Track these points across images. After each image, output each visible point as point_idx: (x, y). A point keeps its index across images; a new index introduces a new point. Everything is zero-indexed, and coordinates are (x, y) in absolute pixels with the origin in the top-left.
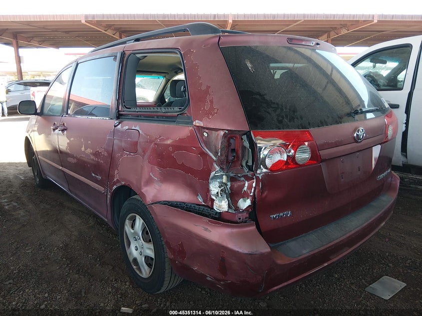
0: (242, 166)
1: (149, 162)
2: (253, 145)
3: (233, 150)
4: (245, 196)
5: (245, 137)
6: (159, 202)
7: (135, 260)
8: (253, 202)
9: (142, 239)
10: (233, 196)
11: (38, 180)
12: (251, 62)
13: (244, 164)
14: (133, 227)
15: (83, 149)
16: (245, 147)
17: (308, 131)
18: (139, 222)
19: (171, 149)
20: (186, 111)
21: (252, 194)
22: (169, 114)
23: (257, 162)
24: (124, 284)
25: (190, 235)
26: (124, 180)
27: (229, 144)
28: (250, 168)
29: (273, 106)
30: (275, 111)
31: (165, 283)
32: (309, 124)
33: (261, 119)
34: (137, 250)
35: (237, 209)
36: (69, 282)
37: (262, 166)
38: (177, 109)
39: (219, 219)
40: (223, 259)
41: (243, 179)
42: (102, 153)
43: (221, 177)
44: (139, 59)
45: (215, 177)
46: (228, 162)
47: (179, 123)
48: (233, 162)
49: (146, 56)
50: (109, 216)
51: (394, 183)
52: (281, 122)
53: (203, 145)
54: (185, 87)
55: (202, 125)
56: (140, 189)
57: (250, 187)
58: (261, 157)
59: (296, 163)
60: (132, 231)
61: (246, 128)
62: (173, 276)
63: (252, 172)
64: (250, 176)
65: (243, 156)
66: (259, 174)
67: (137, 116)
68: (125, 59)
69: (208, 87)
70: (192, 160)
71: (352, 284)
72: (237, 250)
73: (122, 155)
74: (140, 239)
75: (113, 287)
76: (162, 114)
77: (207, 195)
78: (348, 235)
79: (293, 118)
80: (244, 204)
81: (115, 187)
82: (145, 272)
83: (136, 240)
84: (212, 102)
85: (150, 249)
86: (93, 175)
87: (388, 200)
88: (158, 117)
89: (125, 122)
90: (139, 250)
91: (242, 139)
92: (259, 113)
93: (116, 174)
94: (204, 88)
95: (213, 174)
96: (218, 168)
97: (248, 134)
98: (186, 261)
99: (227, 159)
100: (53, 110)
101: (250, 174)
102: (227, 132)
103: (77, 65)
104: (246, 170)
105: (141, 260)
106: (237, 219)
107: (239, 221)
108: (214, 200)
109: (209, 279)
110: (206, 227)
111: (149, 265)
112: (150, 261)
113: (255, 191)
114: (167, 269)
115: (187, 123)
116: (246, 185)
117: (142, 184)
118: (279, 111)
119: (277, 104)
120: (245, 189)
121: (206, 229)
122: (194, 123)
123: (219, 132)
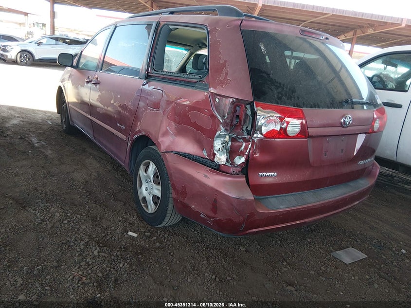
0: (243, 130)
1: (168, 118)
2: (254, 114)
3: (238, 117)
4: (242, 154)
5: (248, 106)
6: (172, 152)
7: (144, 199)
8: (247, 160)
9: (152, 181)
10: (232, 153)
11: (65, 126)
12: (265, 46)
13: (244, 129)
14: (146, 171)
15: (112, 102)
16: (248, 115)
17: (301, 110)
18: (152, 168)
19: (187, 109)
20: (204, 79)
21: (247, 153)
22: (190, 80)
23: (255, 128)
24: (132, 216)
25: (193, 179)
26: (144, 130)
27: (235, 111)
28: (249, 133)
29: (276, 84)
30: (277, 89)
31: (166, 218)
32: (304, 104)
33: (264, 93)
34: (147, 190)
35: (233, 163)
36: (87, 208)
37: (258, 132)
38: (197, 76)
39: (218, 169)
40: (216, 200)
41: (241, 140)
42: (129, 107)
43: (224, 136)
44: (171, 30)
45: (219, 136)
46: (232, 125)
47: (197, 88)
48: (236, 126)
49: (178, 28)
50: (127, 161)
51: (374, 171)
52: (280, 98)
53: (214, 109)
54: (206, 59)
55: (216, 92)
56: (157, 139)
57: (246, 148)
58: (259, 124)
59: (287, 135)
60: (145, 174)
61: (250, 99)
62: (174, 213)
63: (250, 136)
64: (248, 138)
65: (245, 123)
66: (255, 138)
67: (163, 79)
68: (159, 28)
69: (226, 61)
70: (204, 120)
71: (321, 248)
72: (227, 194)
73: (146, 110)
74: (151, 181)
75: (123, 217)
76: (184, 79)
77: (211, 151)
78: (321, 202)
79: (291, 97)
80: (240, 160)
81: (136, 136)
82: (151, 208)
83: (147, 182)
84: (226, 73)
85: (158, 189)
86: (118, 125)
87: (364, 184)
88: (180, 81)
89: (152, 82)
90: (149, 190)
91: (246, 108)
92: (264, 89)
93: (138, 125)
94: (222, 61)
95: (218, 133)
96: (223, 129)
97: (251, 104)
98: (186, 201)
99: (232, 123)
100: (87, 65)
101: (248, 137)
102: (235, 100)
103: (116, 27)
104: (245, 133)
105: (150, 199)
106: (231, 171)
107: (233, 173)
108: (216, 154)
109: (202, 216)
110: (206, 174)
111: (155, 203)
112: (156, 200)
113: (249, 151)
114: (169, 206)
115: (204, 89)
116: (244, 146)
117: (160, 135)
118: (280, 90)
119: (280, 84)
120: (242, 149)
121: (206, 176)
122: (210, 90)
123: (229, 99)
